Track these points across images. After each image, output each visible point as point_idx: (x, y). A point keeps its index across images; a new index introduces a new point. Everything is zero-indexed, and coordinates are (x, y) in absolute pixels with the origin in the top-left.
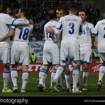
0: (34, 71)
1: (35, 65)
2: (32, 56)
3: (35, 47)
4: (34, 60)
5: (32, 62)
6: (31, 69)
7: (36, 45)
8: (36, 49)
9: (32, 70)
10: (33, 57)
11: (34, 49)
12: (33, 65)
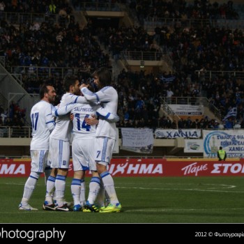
0: (222, 174)
1: (224, 165)
2: (220, 152)
3: (222, 138)
4: (222, 157)
5: (220, 160)
6: (218, 170)
7: (224, 135)
8: (224, 140)
9: (219, 172)
10: (222, 153)
11: (221, 140)
12: (220, 165)
